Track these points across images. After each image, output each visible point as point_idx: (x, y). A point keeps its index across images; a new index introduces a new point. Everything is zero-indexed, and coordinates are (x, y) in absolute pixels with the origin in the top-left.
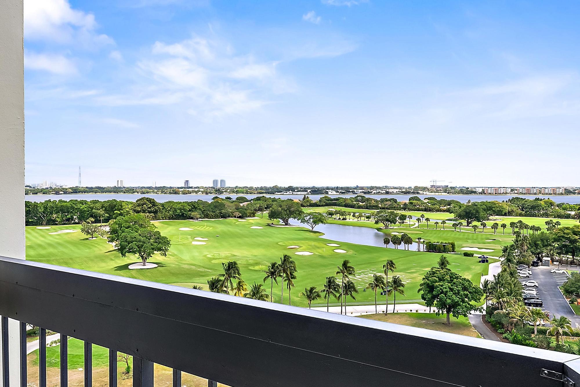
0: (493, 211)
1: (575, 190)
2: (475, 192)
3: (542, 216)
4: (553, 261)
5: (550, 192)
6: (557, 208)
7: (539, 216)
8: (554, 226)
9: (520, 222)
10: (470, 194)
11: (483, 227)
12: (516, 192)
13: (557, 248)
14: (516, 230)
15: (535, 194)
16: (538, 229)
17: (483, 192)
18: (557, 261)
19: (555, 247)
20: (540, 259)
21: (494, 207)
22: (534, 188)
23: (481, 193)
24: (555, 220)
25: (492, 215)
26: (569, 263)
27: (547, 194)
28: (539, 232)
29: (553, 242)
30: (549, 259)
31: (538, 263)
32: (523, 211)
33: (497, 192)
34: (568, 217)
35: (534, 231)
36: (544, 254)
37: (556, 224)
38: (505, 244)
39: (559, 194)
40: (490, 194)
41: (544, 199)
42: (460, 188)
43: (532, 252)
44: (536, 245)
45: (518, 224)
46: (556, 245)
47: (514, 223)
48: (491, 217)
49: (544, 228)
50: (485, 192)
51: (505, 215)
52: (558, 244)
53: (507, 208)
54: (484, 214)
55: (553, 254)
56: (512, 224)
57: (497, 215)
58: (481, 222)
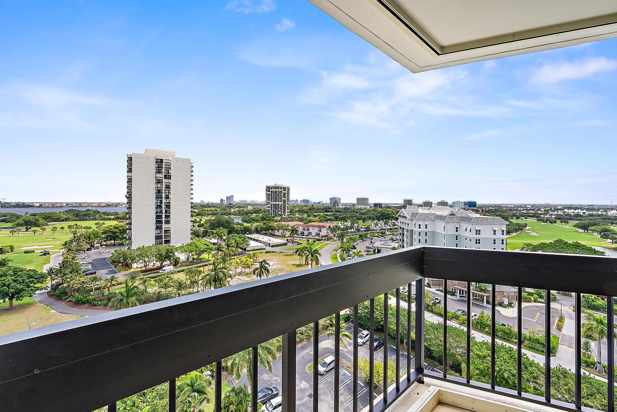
0: (52, 219)
1: (113, 204)
2: (32, 206)
3: (92, 220)
4: (101, 245)
5: (96, 205)
6: (102, 215)
7: (89, 220)
8: (101, 225)
9: (76, 225)
10: (27, 207)
11: (43, 231)
12: (70, 205)
13: (104, 238)
14: (73, 230)
15: (86, 206)
16: (90, 228)
17: (41, 206)
18: (104, 245)
19: (103, 237)
20: (92, 246)
21: (53, 216)
22: (85, 203)
23: (39, 207)
24: (101, 222)
25: (50, 222)
26: (112, 245)
27: (94, 206)
28: (91, 230)
29: (102, 235)
30: (99, 245)
31: (91, 249)
32: (77, 217)
33: (53, 205)
34: (110, 219)
35: (87, 229)
36: (95, 243)
37: (102, 224)
38: (64, 240)
39: (102, 206)
40: (47, 207)
41: (93, 210)
42: (16, 203)
43: (86, 242)
44: (89, 238)
45: (74, 226)
46: (104, 236)
47: (71, 226)
48: (49, 223)
49: (94, 227)
50: (43, 206)
51: (63, 221)
52: (105, 236)
53: (64, 216)
54: (44, 222)
55: (101, 241)
56: (70, 227)
57: (55, 221)
58: (40, 227)
